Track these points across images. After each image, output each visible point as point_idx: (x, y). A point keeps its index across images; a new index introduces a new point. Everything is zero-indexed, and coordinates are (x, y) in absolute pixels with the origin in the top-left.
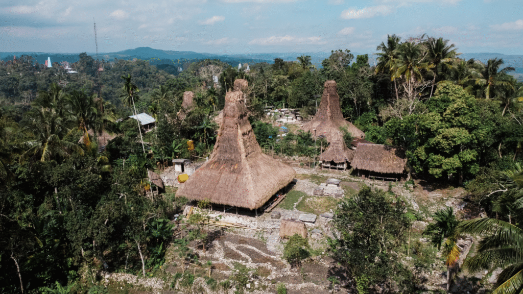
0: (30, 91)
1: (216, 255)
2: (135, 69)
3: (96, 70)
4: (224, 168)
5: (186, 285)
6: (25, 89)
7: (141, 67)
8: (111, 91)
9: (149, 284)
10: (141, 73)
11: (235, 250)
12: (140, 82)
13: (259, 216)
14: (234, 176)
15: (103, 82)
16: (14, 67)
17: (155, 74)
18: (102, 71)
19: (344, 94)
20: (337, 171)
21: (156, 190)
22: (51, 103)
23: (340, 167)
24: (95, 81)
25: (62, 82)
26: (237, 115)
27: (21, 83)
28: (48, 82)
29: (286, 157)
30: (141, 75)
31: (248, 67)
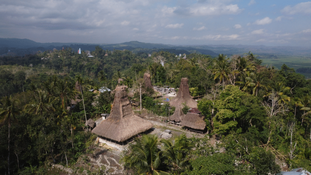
0: (67, 67)
1: (97, 161)
2: (124, 55)
3: (103, 55)
4: (113, 121)
5: (80, 173)
6: (66, 65)
7: (127, 55)
8: (110, 67)
9: (67, 171)
10: (127, 58)
11: (106, 160)
12: (126, 63)
13: (124, 145)
14: (116, 125)
15: (106, 62)
16: (62, 53)
17: (134, 58)
18: (107, 56)
19: (198, 84)
20: (176, 125)
21: (90, 128)
22: (49, 86)
23: (178, 123)
24: (102, 62)
25: (84, 62)
26: (120, 97)
27: (64, 62)
28: (77, 62)
29: (157, 116)
30: (127, 59)
31: (185, 56)
